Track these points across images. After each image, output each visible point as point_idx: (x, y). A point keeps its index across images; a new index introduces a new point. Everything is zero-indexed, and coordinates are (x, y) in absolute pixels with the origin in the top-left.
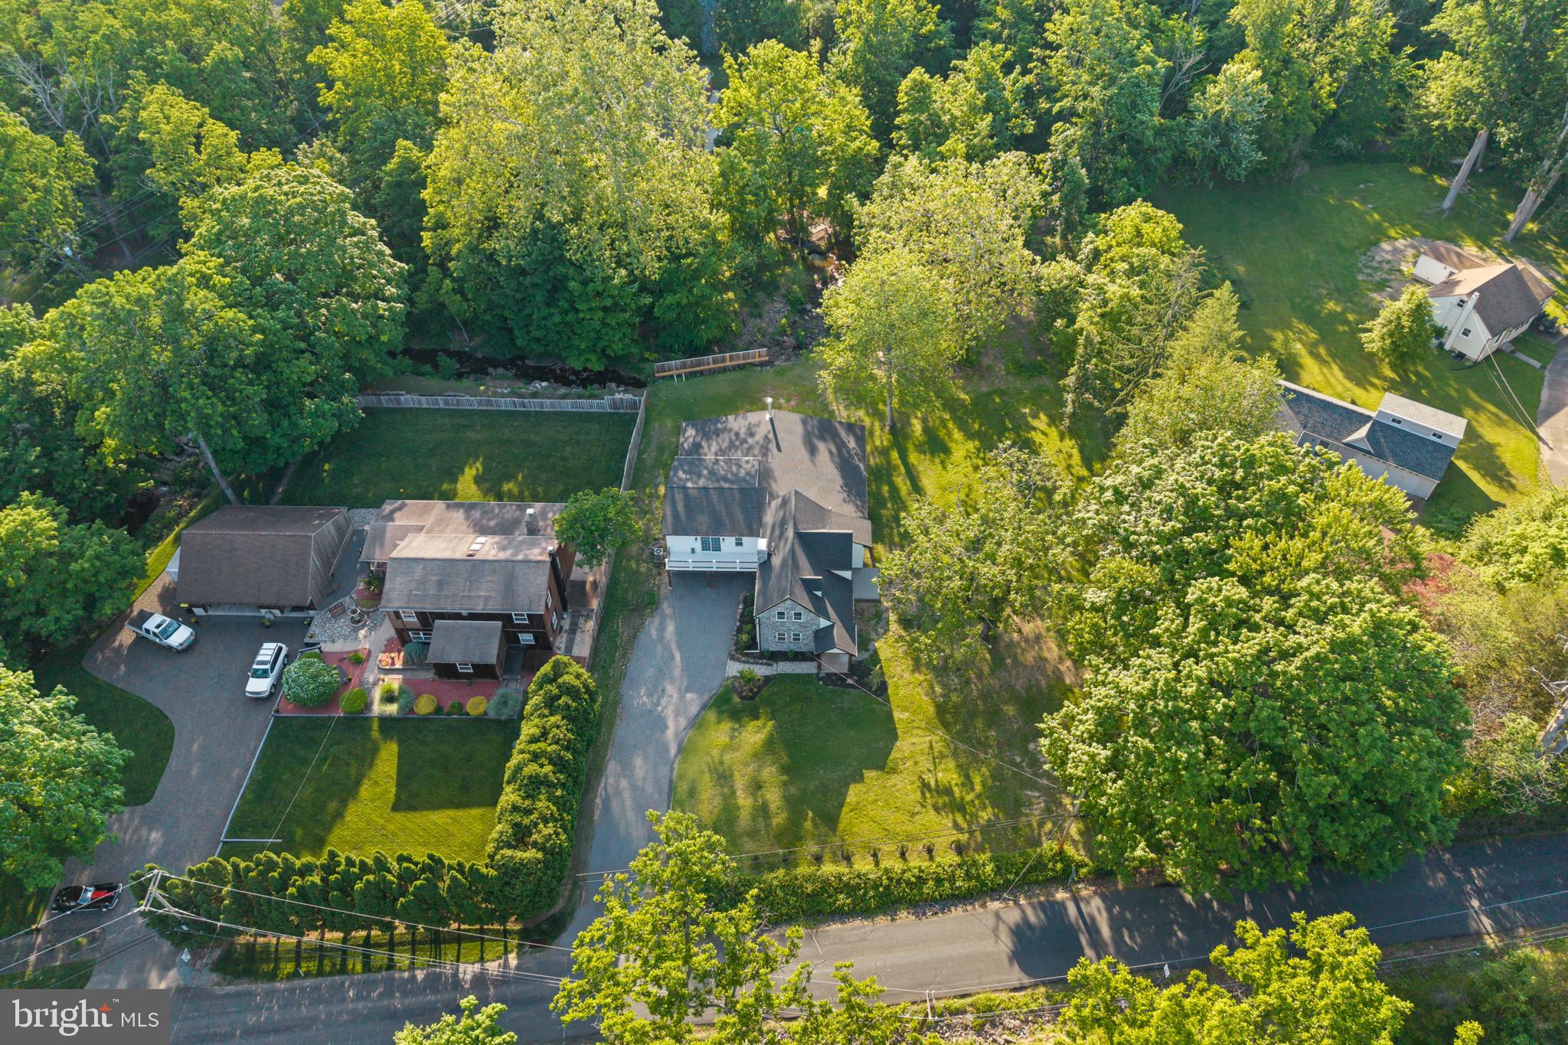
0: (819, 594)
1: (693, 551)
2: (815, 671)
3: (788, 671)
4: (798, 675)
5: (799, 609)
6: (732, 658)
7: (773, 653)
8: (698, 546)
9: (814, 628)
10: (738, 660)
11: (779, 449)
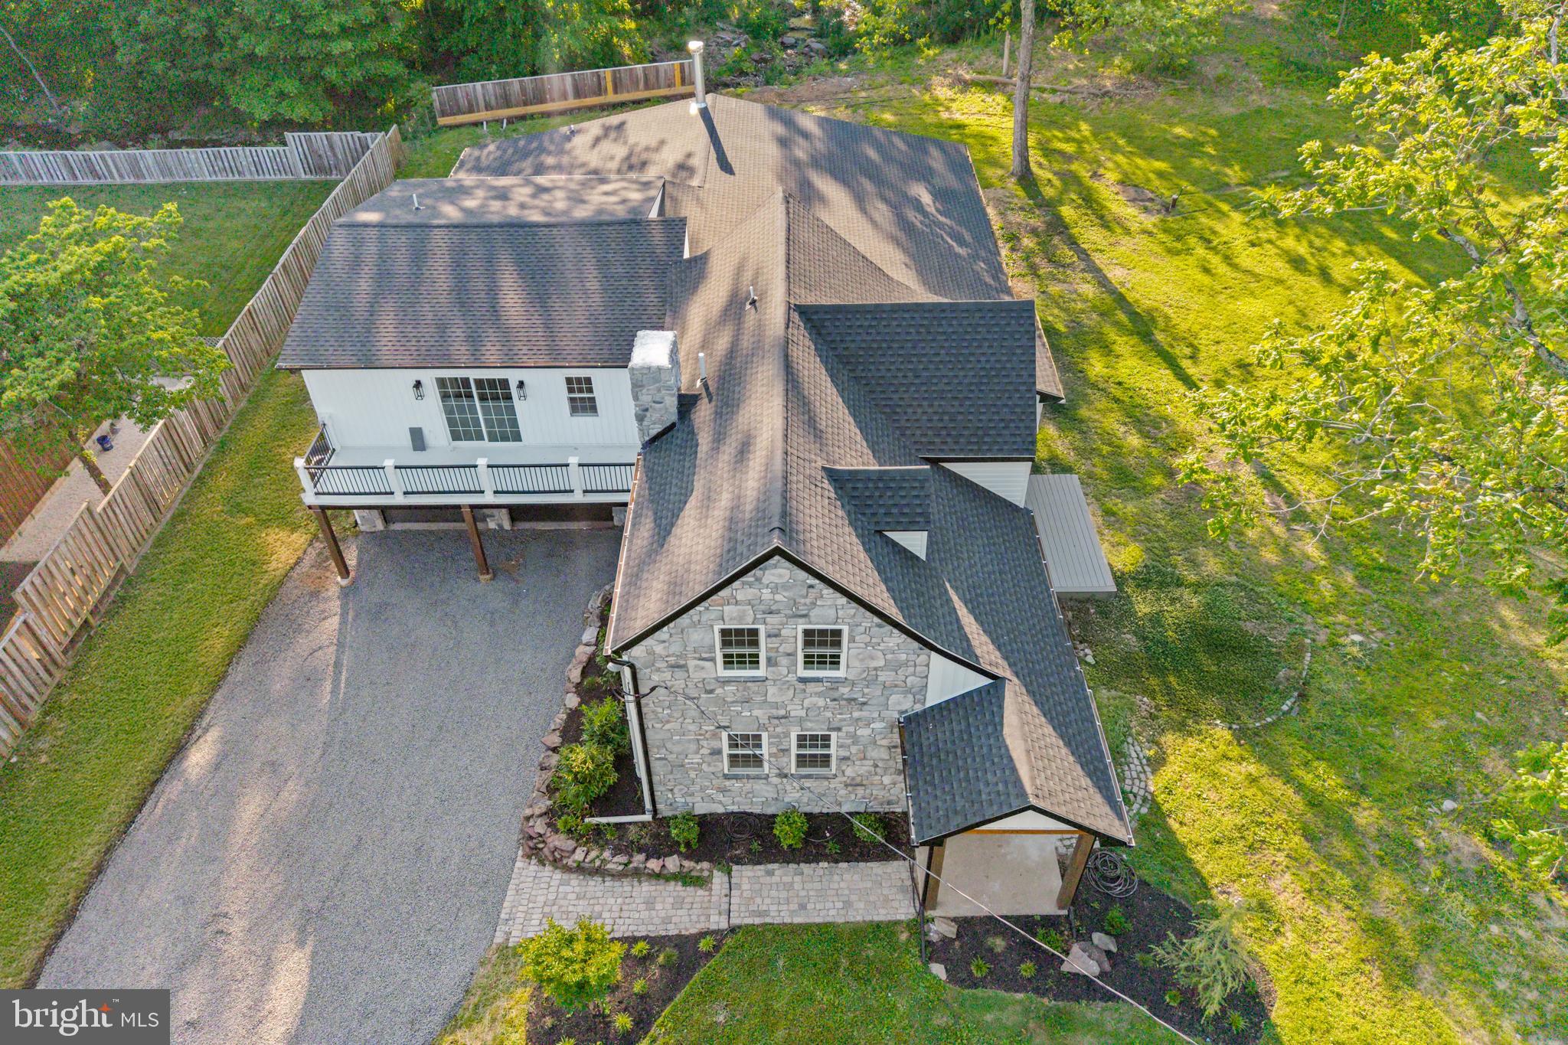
0: (916, 542)
1: (418, 439)
2: (904, 910)
3: (782, 914)
4: (825, 932)
5: (829, 612)
6: (534, 849)
7: (708, 824)
8: (431, 414)
9: (903, 704)
10: (557, 862)
11: (726, 167)
